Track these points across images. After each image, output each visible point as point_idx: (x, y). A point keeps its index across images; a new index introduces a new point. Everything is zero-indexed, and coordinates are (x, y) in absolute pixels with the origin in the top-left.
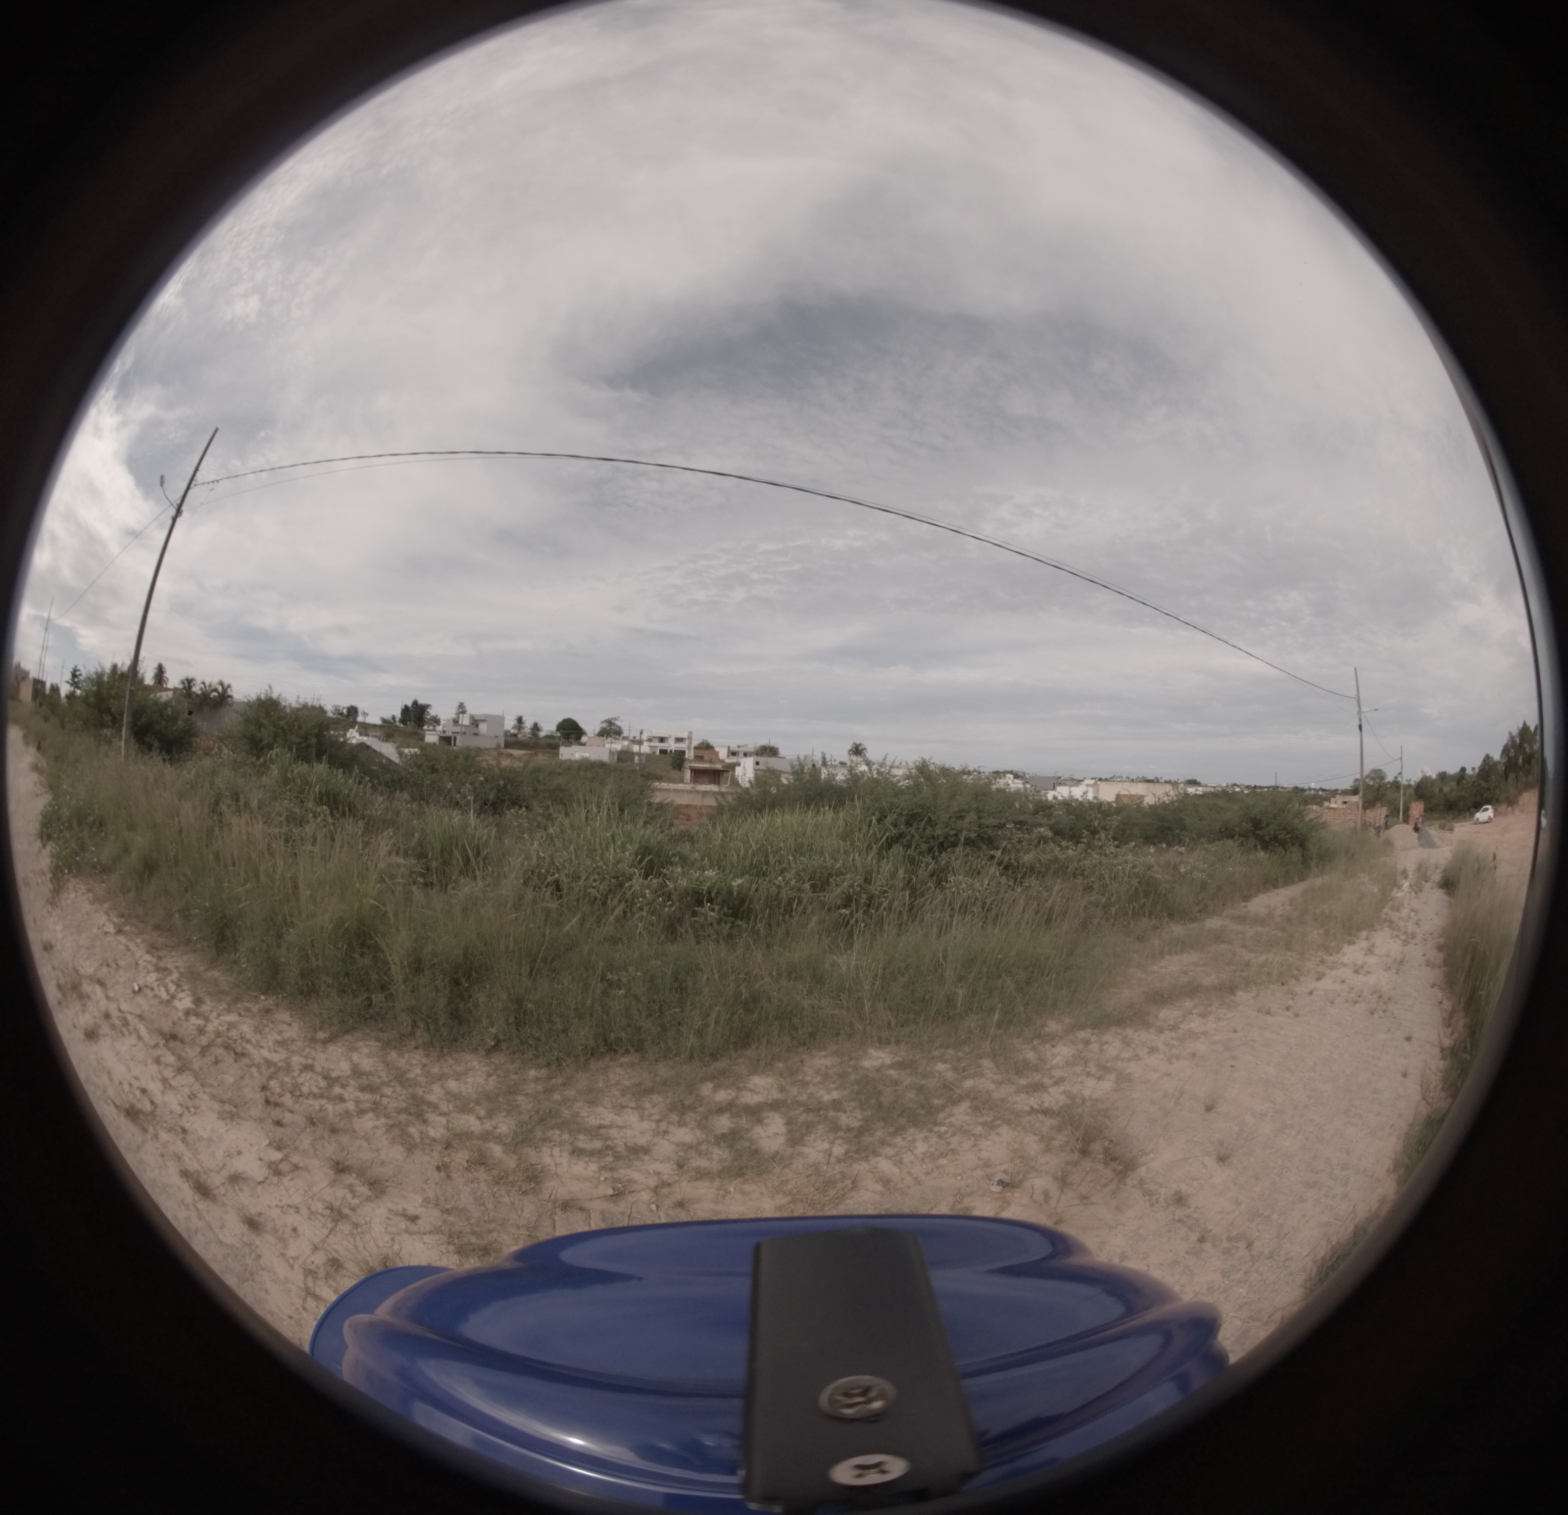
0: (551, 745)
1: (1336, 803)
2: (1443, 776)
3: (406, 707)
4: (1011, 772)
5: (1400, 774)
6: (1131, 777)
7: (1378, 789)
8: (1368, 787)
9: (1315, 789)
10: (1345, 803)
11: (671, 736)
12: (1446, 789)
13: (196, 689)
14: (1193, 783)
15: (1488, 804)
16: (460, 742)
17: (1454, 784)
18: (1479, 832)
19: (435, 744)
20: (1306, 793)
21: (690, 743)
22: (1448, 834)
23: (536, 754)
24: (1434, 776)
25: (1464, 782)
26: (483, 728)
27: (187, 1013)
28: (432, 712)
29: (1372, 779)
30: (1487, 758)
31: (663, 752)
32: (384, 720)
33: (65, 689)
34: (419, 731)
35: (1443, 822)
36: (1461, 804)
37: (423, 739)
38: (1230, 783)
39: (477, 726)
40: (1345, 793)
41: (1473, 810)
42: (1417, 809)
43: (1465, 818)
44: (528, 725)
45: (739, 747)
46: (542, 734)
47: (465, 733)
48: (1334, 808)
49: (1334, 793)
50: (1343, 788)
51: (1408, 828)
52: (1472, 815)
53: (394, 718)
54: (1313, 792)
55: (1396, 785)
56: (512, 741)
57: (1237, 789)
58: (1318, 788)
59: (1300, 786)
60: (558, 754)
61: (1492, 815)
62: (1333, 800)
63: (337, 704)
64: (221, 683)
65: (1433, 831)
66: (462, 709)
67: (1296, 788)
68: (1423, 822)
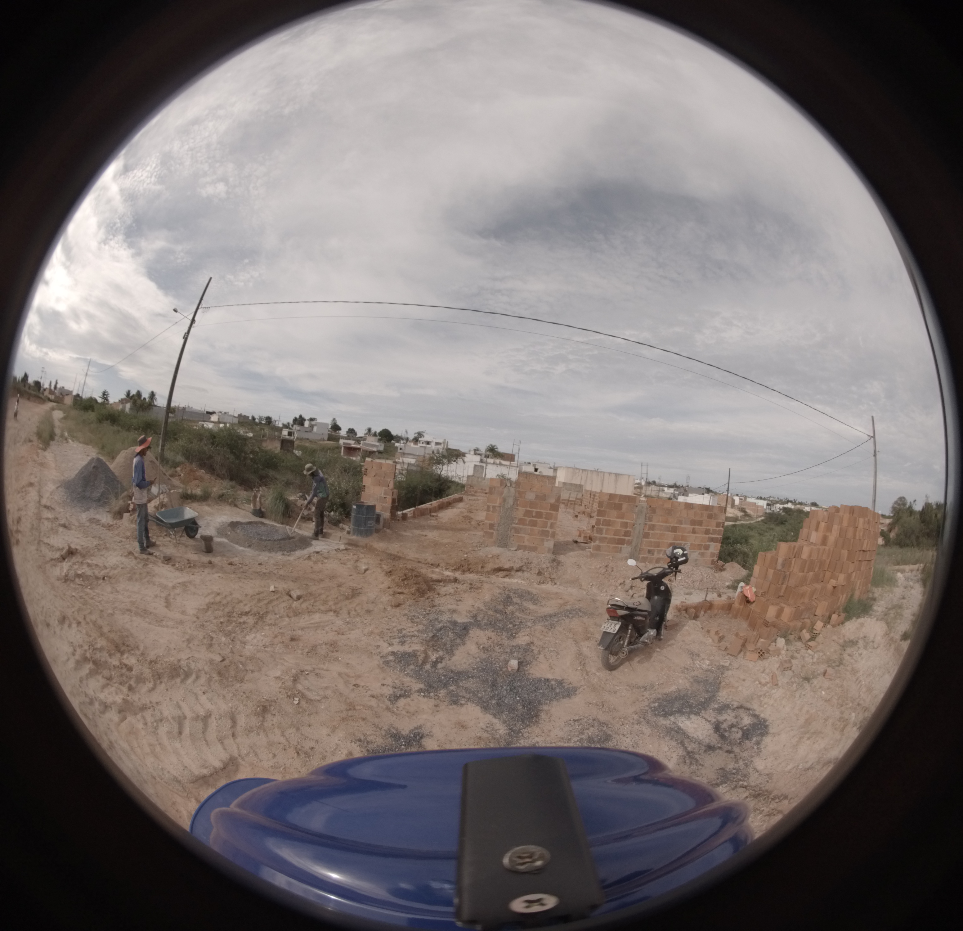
3: (295, 418)
11: (433, 441)
26: (315, 429)
29: (900, 503)
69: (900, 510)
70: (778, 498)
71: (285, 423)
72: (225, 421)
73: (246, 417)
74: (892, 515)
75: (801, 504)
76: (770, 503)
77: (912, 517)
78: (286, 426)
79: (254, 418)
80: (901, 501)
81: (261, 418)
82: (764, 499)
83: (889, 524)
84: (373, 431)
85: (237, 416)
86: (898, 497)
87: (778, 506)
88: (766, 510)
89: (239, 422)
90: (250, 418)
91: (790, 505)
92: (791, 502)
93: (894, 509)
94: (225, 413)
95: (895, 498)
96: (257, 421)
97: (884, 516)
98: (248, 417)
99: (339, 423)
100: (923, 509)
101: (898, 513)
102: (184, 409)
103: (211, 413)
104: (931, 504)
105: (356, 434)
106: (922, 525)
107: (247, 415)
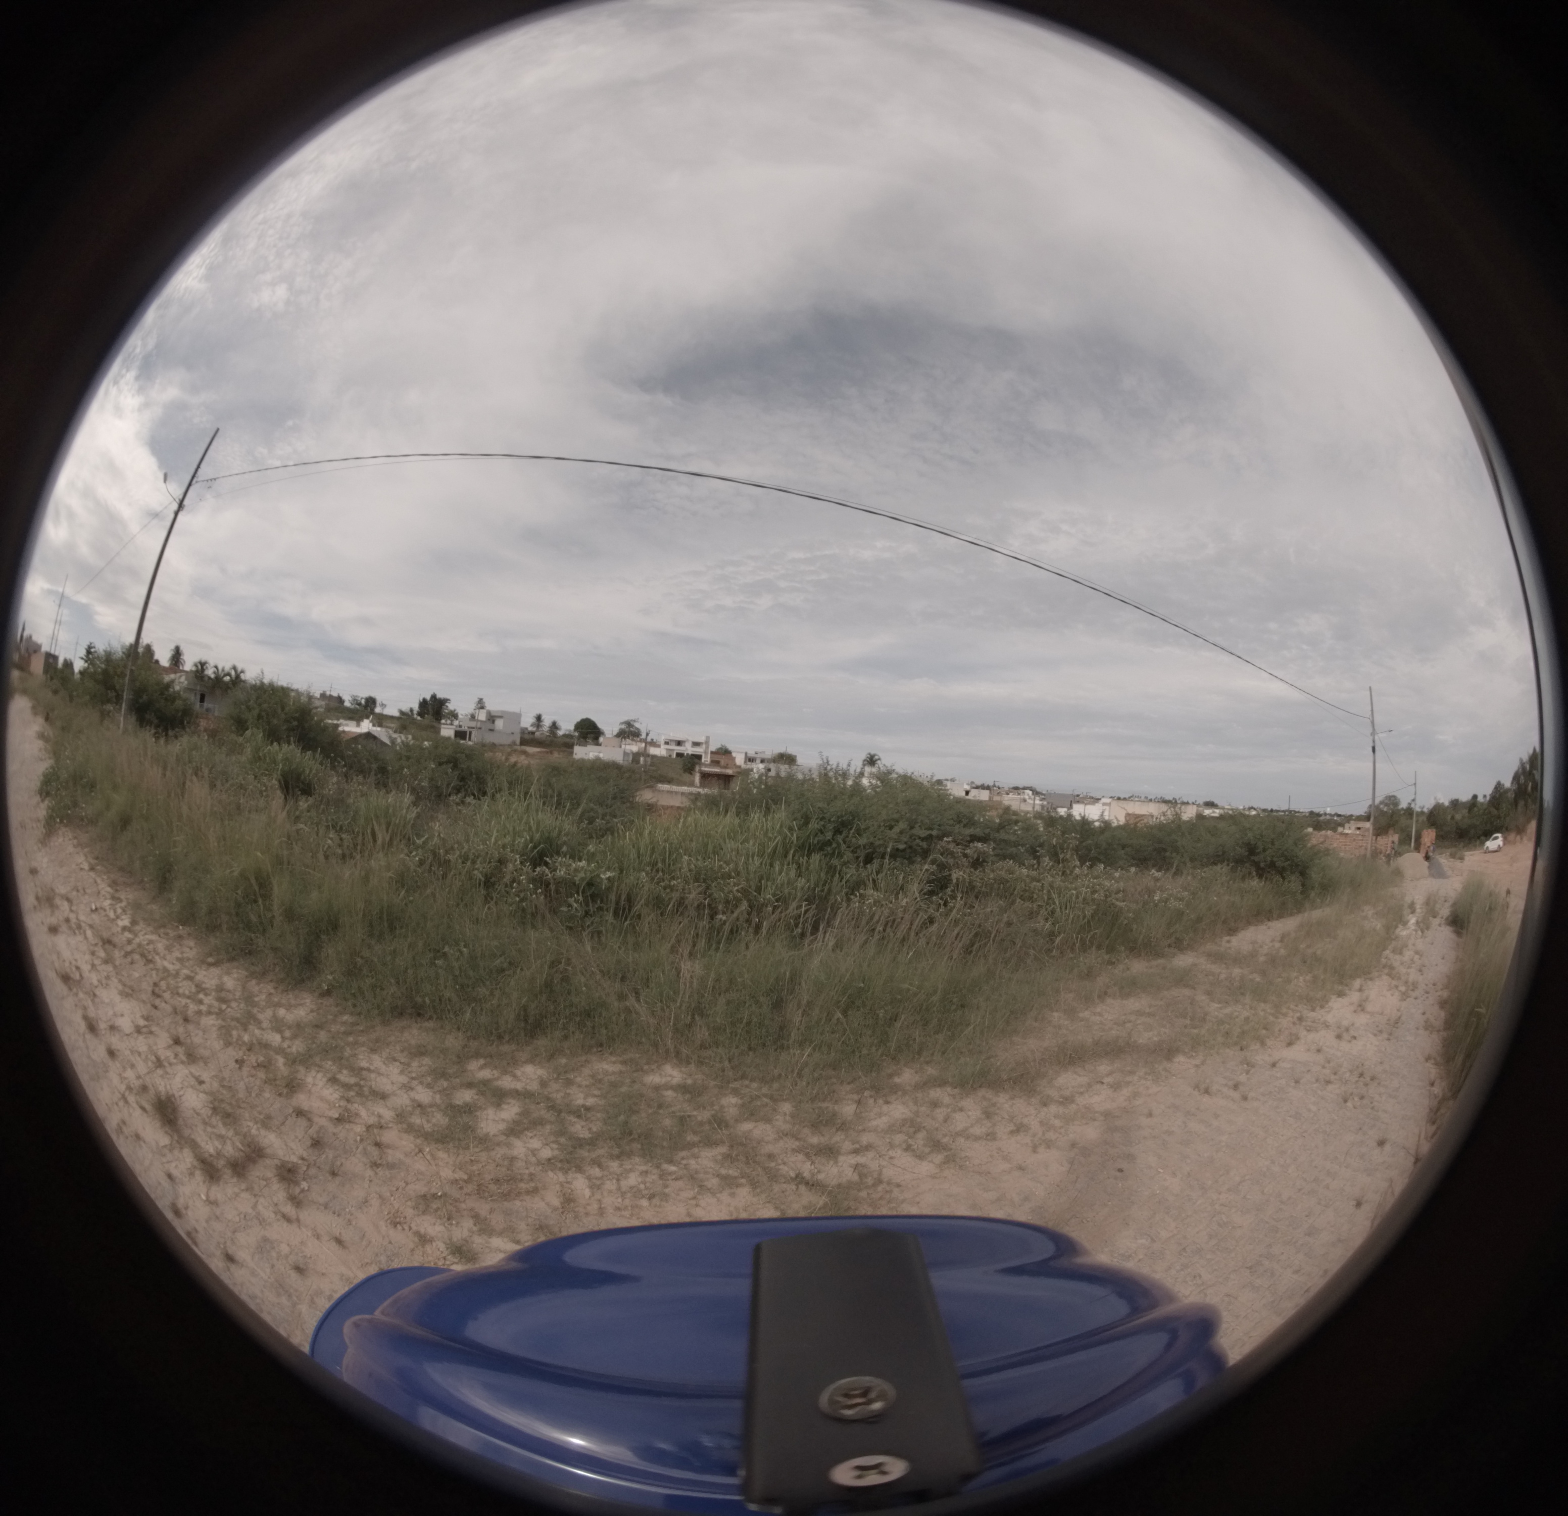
0: (567, 744)
1: (1349, 829)
2: (1455, 803)
3: (424, 700)
4: (1031, 789)
5: (1414, 800)
6: (1149, 798)
7: (1392, 816)
8: (1383, 813)
9: (1330, 815)
10: (1359, 828)
11: (688, 740)
12: (1458, 817)
13: (210, 672)
14: (1210, 804)
15: (1498, 832)
16: (475, 737)
17: (1465, 811)
18: (1488, 861)
19: (449, 738)
20: (1322, 818)
21: (707, 748)
22: (1458, 864)
23: (551, 753)
24: (1447, 804)
25: (1476, 809)
26: (499, 724)
27: (124, 929)
28: (451, 706)
29: (1386, 805)
30: (1499, 786)
31: (680, 755)
32: (402, 712)
33: (79, 665)
34: (436, 724)
35: (1454, 850)
36: (1472, 832)
37: (438, 731)
38: (1247, 807)
39: (493, 722)
40: (1359, 818)
41: (1483, 838)
42: (1429, 836)
43: (1475, 846)
44: (547, 722)
45: (756, 753)
46: (560, 733)
47: (480, 728)
48: (1347, 834)
49: (1349, 818)
50: (1358, 814)
51: (1419, 857)
52: (1483, 843)
53: (412, 710)
54: (1328, 817)
55: (1409, 812)
56: (528, 739)
57: (1253, 813)
58: (1333, 813)
59: (1316, 810)
60: (572, 753)
61: (1501, 843)
62: (1347, 825)
63: (355, 694)
64: (234, 668)
65: (1443, 860)
66: (481, 704)
67: (1312, 813)
68: (1434, 851)
71: (405, 708)
78: (407, 715)
80: (1390, 799)
99: (490, 707)
100: (1430, 810)
104: (1443, 803)
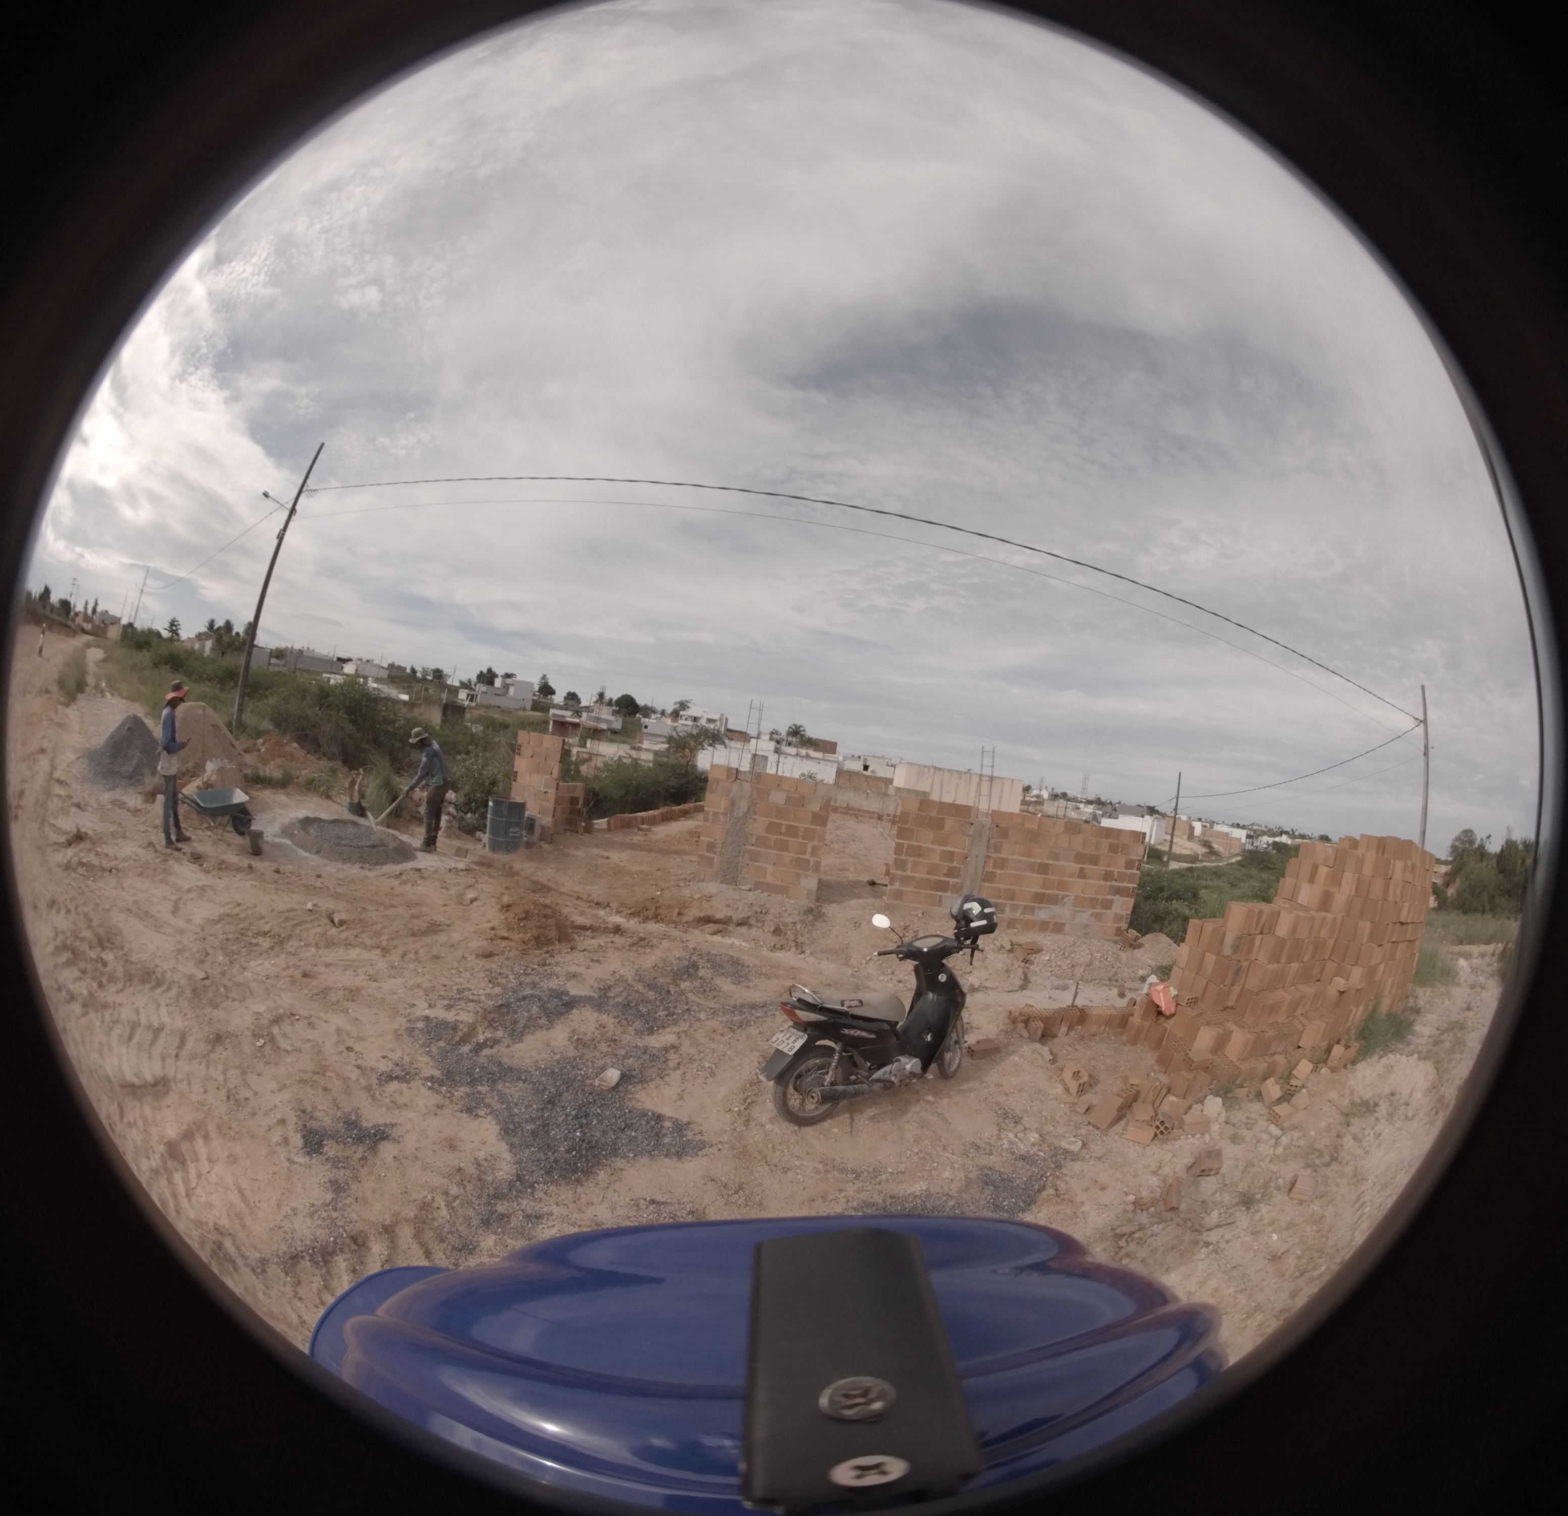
3: (481, 672)
29: (1464, 840)
69: (1464, 850)
70: (1266, 827)
71: (465, 680)
72: (366, 673)
73: (401, 669)
74: (1450, 859)
75: (1302, 837)
76: (1252, 833)
77: (1485, 863)
78: (466, 685)
79: (414, 671)
80: (1467, 835)
81: (425, 671)
82: (1243, 827)
83: (1446, 874)
84: (607, 696)
85: (386, 666)
86: (1461, 830)
87: (1266, 839)
88: (1244, 844)
89: (389, 677)
90: (408, 671)
91: (1284, 839)
92: (1287, 833)
93: (1454, 849)
94: (368, 661)
95: (1457, 832)
96: (419, 675)
97: (1438, 861)
98: (405, 669)
99: (552, 684)
100: (1502, 851)
101: (1462, 856)
102: (301, 652)
103: (343, 661)
104: (1516, 842)
105: (579, 701)
106: (1501, 876)
107: (403, 665)
